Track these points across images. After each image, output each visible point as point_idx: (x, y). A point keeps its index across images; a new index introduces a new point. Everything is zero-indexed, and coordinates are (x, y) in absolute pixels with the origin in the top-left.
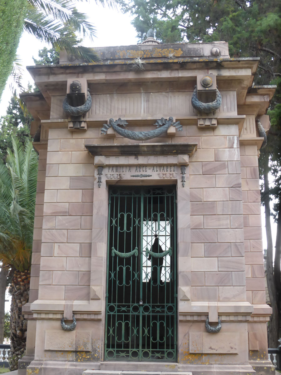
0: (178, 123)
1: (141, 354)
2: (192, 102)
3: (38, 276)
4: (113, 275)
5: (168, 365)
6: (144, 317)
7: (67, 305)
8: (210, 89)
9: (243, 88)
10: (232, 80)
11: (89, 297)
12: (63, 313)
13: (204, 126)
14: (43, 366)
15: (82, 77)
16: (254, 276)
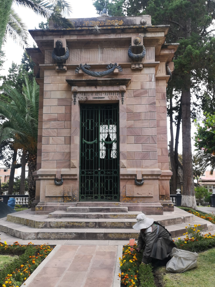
0: (120, 67)
1: (99, 197)
2: (128, 54)
3: (41, 156)
4: (83, 154)
5: (114, 203)
6: (101, 177)
7: (58, 171)
8: (139, 45)
9: (159, 45)
10: (152, 40)
11: (70, 166)
12: (56, 176)
13: (135, 68)
14: (45, 205)
15: (63, 38)
16: (162, 155)
